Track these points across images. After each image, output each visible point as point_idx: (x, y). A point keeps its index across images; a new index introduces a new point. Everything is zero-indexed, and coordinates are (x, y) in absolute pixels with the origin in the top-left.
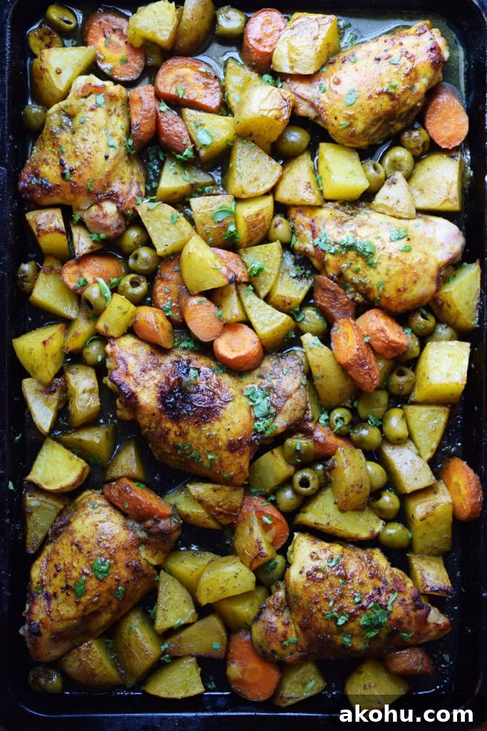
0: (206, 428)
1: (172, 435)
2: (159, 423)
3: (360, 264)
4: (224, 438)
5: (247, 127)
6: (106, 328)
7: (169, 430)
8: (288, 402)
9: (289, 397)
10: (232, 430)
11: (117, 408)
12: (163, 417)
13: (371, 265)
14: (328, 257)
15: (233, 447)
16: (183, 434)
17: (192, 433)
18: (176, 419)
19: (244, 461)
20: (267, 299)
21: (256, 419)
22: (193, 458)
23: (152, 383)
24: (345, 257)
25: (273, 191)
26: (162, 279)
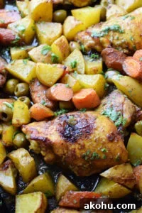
0: (91, 137)
1: (78, 151)
2: (67, 148)
3: (117, 35)
4: (104, 137)
5: (37, 14)
6: (18, 121)
7: (75, 149)
8: (124, 106)
9: (123, 104)
10: (105, 130)
11: (44, 157)
12: (68, 144)
13: (122, 33)
14: (101, 39)
15: (111, 139)
16: (83, 147)
17: (87, 144)
18: (75, 141)
19: (121, 144)
20: (86, 73)
21: (114, 122)
22: (95, 157)
23: (53, 131)
24: (108, 36)
25: (62, 34)
26: (34, 92)
